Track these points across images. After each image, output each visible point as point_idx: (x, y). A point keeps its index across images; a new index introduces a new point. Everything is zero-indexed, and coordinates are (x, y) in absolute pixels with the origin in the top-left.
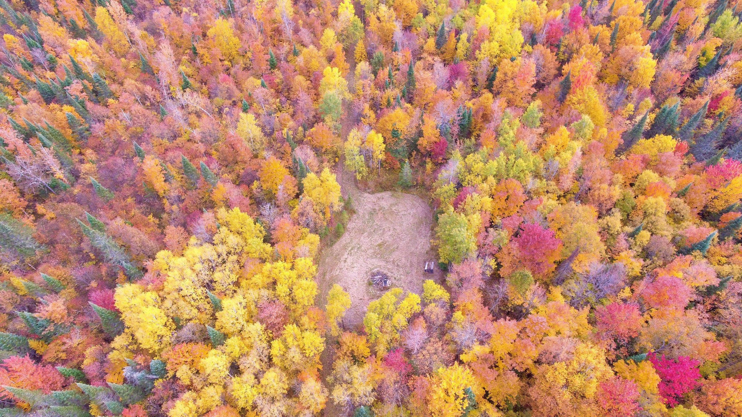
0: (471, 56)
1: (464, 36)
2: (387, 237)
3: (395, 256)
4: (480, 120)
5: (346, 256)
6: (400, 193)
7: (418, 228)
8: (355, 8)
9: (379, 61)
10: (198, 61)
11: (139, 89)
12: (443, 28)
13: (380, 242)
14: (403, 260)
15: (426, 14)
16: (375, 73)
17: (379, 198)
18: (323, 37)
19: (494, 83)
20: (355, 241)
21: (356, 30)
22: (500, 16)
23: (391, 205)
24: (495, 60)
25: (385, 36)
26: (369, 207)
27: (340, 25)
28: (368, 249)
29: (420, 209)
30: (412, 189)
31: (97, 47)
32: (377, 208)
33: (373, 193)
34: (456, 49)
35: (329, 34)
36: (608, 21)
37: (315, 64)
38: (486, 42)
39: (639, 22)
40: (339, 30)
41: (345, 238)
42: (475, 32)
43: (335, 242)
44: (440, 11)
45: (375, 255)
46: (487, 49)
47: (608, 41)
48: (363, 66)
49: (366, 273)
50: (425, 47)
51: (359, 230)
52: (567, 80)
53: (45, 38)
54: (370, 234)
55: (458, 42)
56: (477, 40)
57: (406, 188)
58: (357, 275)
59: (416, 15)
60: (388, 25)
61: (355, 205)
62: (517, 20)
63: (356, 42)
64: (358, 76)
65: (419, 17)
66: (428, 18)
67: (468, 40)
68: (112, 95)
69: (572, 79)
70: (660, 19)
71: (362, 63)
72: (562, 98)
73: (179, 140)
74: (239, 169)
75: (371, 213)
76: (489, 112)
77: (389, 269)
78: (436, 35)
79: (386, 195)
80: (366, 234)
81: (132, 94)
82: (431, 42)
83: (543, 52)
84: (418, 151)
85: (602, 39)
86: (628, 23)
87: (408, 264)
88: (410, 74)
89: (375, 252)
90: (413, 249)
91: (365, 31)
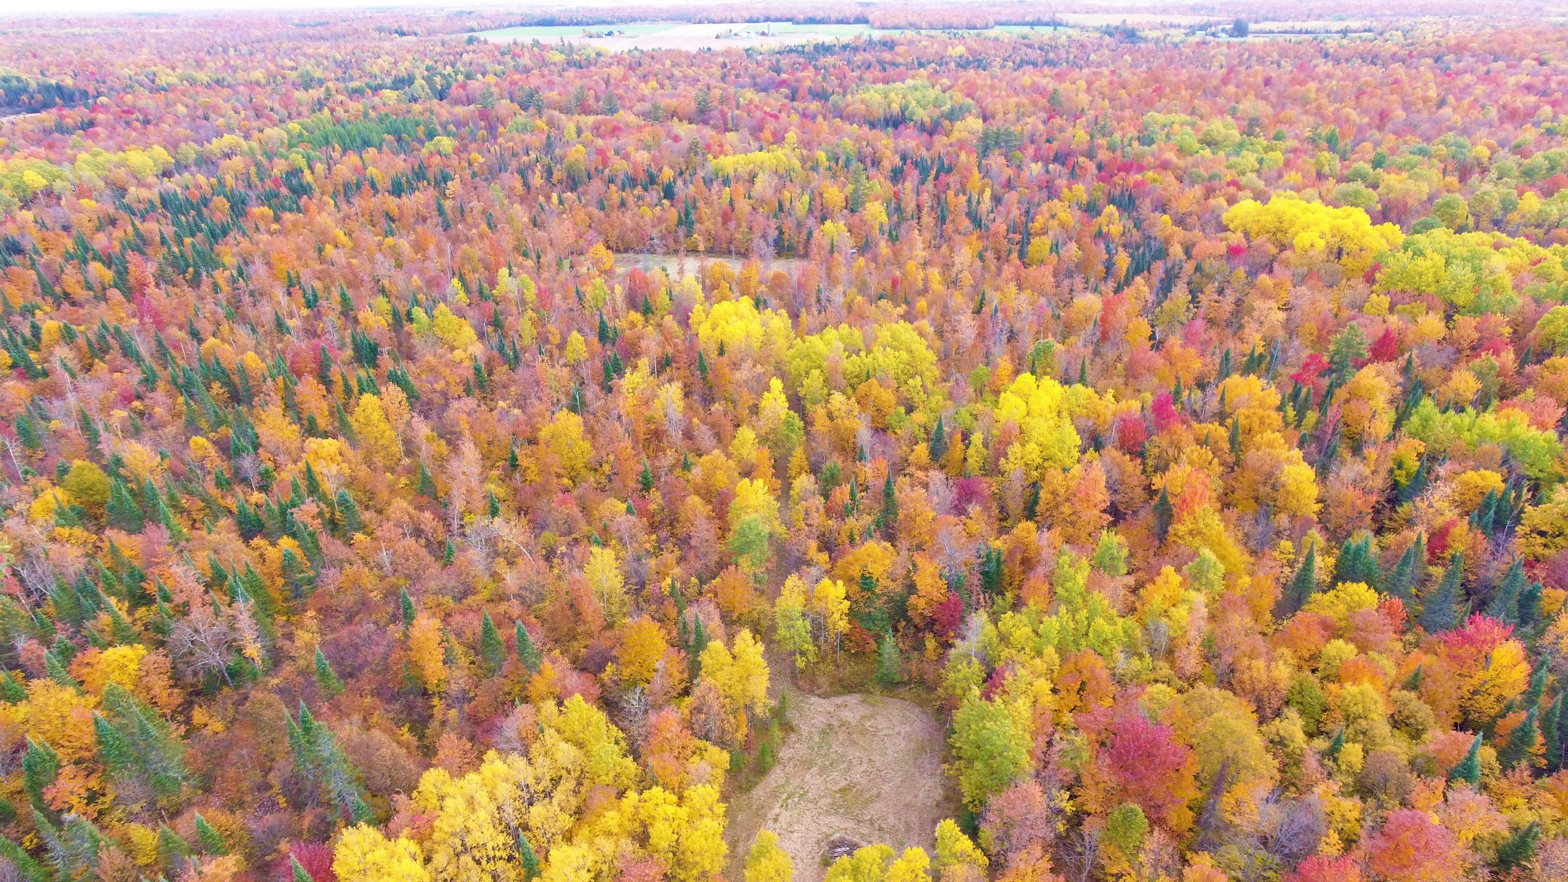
0: (992, 468)
1: (977, 438)
2: (857, 776)
3: (875, 810)
4: (1018, 569)
5: (777, 811)
6: (878, 698)
7: (916, 759)
8: (789, 399)
9: (832, 476)
10: (518, 476)
11: (411, 518)
12: (940, 427)
13: (843, 784)
14: (891, 819)
15: (910, 410)
16: (826, 496)
17: (838, 706)
18: (736, 441)
19: (1038, 508)
20: (795, 782)
21: (792, 431)
22: (1035, 407)
23: (863, 718)
24: (1035, 474)
25: (842, 439)
26: (820, 720)
27: (765, 422)
28: (821, 797)
29: (918, 725)
30: (902, 690)
31: (350, 453)
32: (836, 724)
33: (825, 696)
34: (965, 459)
35: (746, 434)
36: (1221, 417)
37: (721, 479)
38: (1017, 445)
39: (1276, 418)
40: (763, 432)
41: (776, 777)
42: (995, 432)
43: (756, 784)
44: (933, 405)
45: (834, 809)
46: (1019, 455)
47: (1226, 446)
48: (803, 482)
49: (818, 842)
50: (911, 458)
51: (802, 762)
52: (1164, 501)
53: (263, 440)
54: (823, 771)
55: (967, 447)
56: (1000, 443)
57: (891, 686)
58: (798, 846)
59: (892, 411)
60: (846, 422)
61: (792, 715)
62: (1065, 413)
63: (792, 449)
64: (796, 497)
65: (898, 414)
66: (914, 415)
67: (986, 445)
68: (362, 527)
69: (1171, 500)
70: (1312, 416)
71: (804, 477)
72: (1161, 534)
73: (470, 600)
74: (579, 647)
75: (823, 732)
76: (1032, 554)
77: (862, 836)
78: (928, 440)
79: (853, 699)
80: (815, 769)
81: (399, 525)
82: (922, 450)
83: (1118, 459)
84: (909, 620)
85: (1216, 442)
86: (1255, 419)
87: (902, 827)
88: (888, 495)
89: (834, 804)
90: (909, 798)
91: (807, 433)
